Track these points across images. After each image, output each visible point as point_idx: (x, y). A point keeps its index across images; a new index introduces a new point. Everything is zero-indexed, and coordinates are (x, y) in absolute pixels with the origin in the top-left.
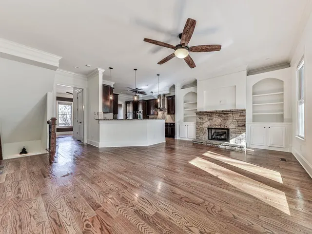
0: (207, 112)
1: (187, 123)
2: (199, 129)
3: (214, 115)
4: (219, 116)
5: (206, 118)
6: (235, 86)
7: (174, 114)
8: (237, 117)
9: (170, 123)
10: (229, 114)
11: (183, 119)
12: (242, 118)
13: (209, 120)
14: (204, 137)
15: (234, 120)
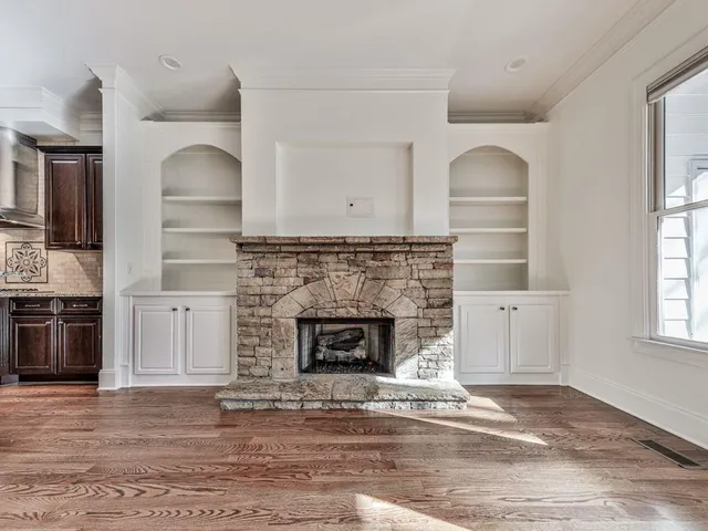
0: (297, 242)
1: (179, 298)
2: (250, 328)
3: (330, 258)
4: (351, 263)
5: (289, 272)
6: (410, 148)
7: (97, 246)
8: (423, 266)
9: (66, 301)
10: (395, 257)
11: (158, 273)
12: (442, 274)
13: (307, 280)
14: (277, 364)
15: (412, 283)
